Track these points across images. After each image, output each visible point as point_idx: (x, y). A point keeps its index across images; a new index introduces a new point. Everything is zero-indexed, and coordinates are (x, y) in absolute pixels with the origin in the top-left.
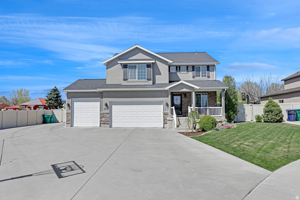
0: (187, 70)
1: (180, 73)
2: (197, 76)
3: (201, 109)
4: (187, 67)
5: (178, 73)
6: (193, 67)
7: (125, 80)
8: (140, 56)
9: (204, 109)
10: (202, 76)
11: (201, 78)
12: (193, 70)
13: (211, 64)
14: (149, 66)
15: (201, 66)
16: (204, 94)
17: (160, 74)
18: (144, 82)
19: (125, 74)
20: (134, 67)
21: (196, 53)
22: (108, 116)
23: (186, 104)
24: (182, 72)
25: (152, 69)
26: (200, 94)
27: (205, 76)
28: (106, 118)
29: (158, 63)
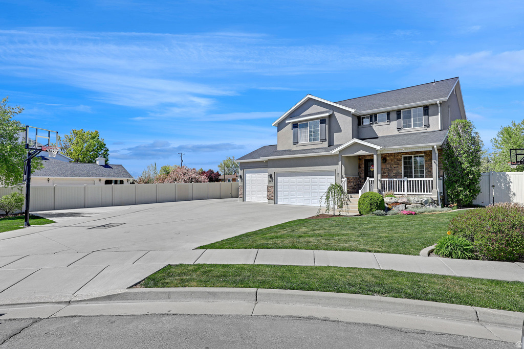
0: (388, 118)
1: (376, 125)
2: (405, 127)
3: (394, 181)
4: (388, 113)
5: (374, 126)
6: (399, 113)
7: (295, 143)
8: (315, 108)
9: (399, 181)
10: (415, 125)
11: (412, 130)
12: (399, 117)
13: (430, 103)
14: (323, 121)
15: (412, 109)
16: (418, 156)
17: (340, 131)
18: (318, 144)
19: (295, 137)
20: (304, 125)
21: (434, 84)
22: (273, 190)
23: (385, 173)
24: (379, 124)
25: (327, 125)
26: (411, 157)
27: (420, 125)
28: (271, 193)
29: (337, 114)
